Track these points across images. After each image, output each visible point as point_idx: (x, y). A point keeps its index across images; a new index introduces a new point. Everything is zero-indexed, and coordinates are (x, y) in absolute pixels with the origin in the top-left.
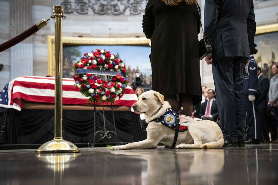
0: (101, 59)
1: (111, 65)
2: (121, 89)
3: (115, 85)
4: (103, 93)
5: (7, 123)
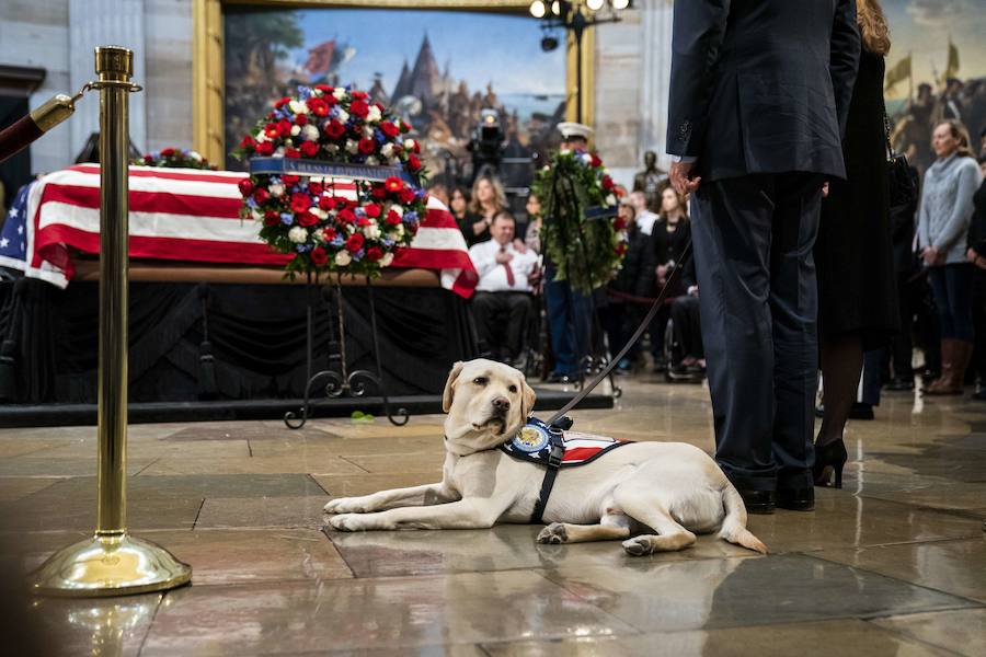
0: (334, 121)
1: (367, 144)
2: (400, 227)
3: (382, 214)
4: (338, 241)
5: (19, 327)
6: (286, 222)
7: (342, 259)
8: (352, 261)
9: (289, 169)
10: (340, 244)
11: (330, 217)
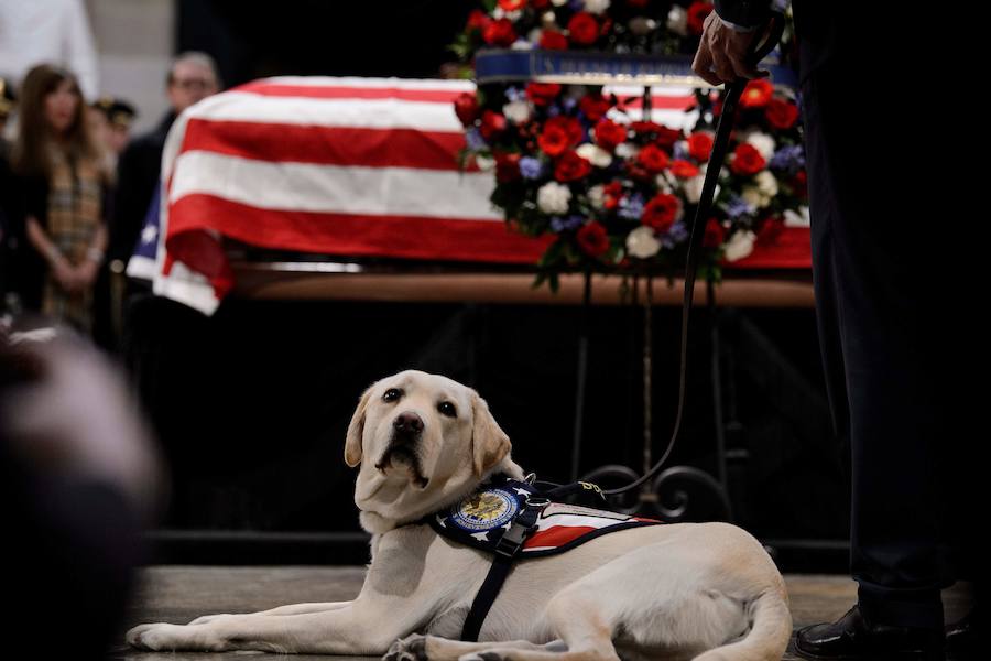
2: (768, 182)
4: (631, 208)
6: (525, 173)
7: (642, 243)
8: (663, 250)
9: (544, 71)
10: (636, 215)
11: (617, 160)
